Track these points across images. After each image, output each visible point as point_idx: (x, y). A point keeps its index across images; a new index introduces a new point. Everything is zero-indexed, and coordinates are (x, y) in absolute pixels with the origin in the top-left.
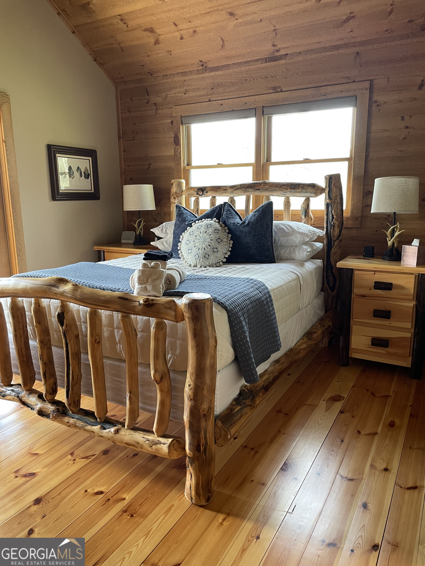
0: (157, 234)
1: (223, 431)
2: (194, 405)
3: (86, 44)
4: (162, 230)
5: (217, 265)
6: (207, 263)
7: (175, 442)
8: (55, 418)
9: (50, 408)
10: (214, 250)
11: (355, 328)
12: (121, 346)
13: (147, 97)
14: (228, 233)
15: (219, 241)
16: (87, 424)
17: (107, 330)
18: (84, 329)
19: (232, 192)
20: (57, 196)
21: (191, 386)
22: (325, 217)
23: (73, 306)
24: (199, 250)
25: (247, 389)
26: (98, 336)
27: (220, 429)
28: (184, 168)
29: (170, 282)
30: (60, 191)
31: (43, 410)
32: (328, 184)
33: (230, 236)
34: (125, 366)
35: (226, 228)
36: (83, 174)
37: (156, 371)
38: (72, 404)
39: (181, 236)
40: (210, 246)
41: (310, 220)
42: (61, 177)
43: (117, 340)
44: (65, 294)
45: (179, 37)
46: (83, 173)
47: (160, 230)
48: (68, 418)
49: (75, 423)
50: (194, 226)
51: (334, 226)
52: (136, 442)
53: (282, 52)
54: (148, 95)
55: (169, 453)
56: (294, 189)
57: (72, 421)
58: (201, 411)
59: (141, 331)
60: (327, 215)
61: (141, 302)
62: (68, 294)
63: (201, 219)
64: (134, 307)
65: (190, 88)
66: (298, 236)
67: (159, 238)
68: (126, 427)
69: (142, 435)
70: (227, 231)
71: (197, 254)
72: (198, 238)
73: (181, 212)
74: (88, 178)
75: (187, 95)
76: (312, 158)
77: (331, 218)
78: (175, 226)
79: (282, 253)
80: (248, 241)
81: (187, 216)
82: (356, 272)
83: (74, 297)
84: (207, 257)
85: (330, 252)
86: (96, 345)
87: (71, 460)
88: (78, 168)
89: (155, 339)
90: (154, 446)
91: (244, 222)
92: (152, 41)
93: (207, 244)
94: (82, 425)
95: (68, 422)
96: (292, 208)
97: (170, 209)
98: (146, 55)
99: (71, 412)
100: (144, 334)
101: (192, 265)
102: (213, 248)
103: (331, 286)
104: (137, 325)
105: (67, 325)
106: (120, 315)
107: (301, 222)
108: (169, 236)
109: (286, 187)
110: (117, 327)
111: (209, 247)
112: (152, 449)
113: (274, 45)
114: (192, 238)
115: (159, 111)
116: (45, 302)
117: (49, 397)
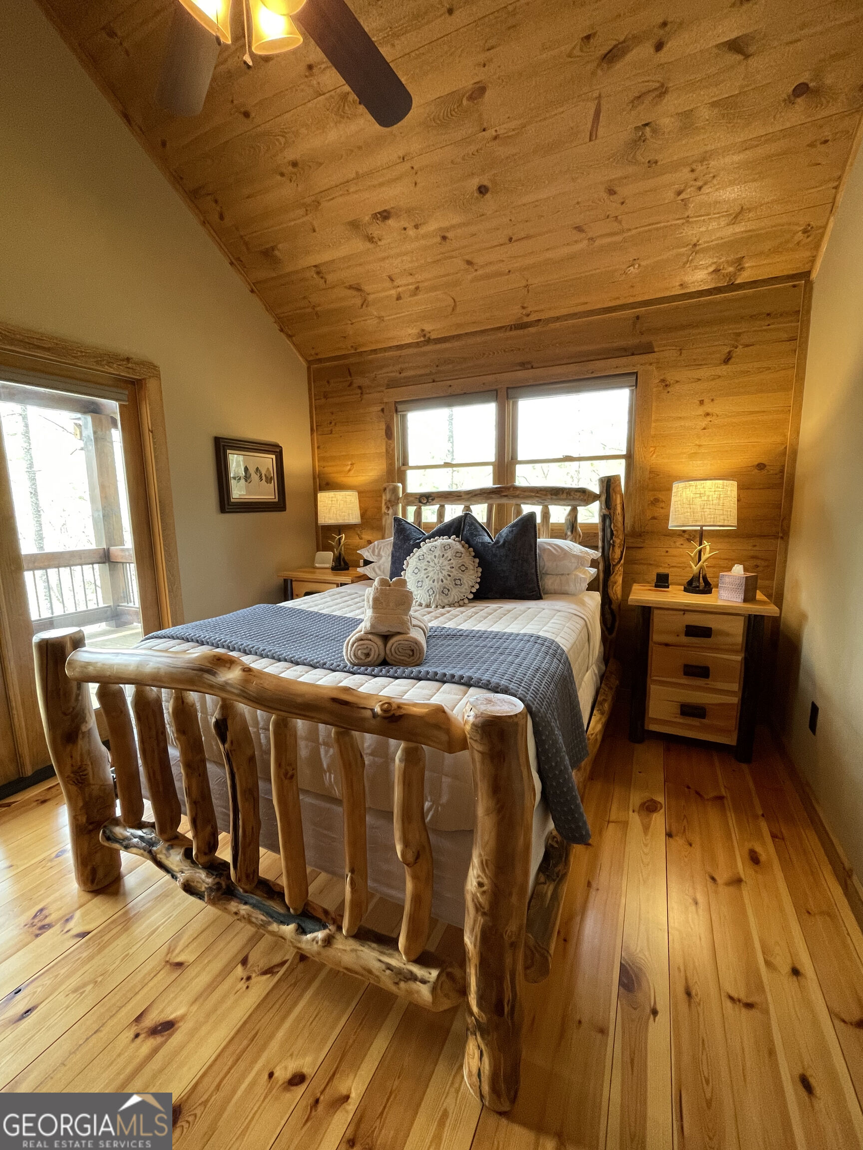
0: (367, 556)
1: (537, 955)
2: (490, 924)
3: (270, 307)
4: (373, 552)
5: (460, 603)
6: (446, 601)
7: (444, 978)
8: (213, 902)
9: (203, 879)
10: (457, 582)
11: (654, 690)
12: (332, 776)
13: (349, 378)
14: (474, 557)
15: (463, 568)
16: (270, 919)
17: (307, 746)
18: (263, 741)
19: (468, 500)
20: (226, 507)
21: (485, 888)
22: (600, 534)
23: (244, 708)
24: (434, 582)
25: (557, 842)
26: (290, 765)
27: (532, 952)
28: (399, 468)
29: (413, 651)
30: (232, 500)
31: (192, 884)
32: (605, 488)
33: (477, 560)
34: (340, 811)
35: (471, 549)
36: (264, 478)
37: (406, 844)
38: (244, 879)
39: (405, 562)
40: (449, 576)
41: (578, 537)
42: (233, 483)
43: (325, 766)
44: (228, 688)
45: (395, 296)
46: (263, 475)
47: (370, 551)
48: (236, 904)
49: (249, 916)
50: (425, 547)
51: (614, 546)
52: (364, 969)
53: (533, 317)
54: (350, 375)
55: (433, 1002)
56: (556, 495)
57: (244, 909)
58: (506, 937)
59: (371, 754)
60: (604, 530)
61: (378, 709)
62: (234, 688)
63: (432, 536)
64: (363, 719)
65: (407, 365)
66: (573, 560)
67: (367, 563)
68: (344, 932)
69: (375, 954)
70: (473, 554)
71: (432, 588)
72: (432, 564)
73: (401, 527)
74: (271, 483)
75: (403, 375)
76: (575, 455)
77: (609, 535)
78: (394, 546)
79: (550, 583)
80: (505, 569)
81: (410, 533)
82: (656, 612)
83: (245, 695)
84: (446, 591)
85: (608, 581)
86: (286, 782)
87: (242, 979)
88: (257, 469)
89: (404, 782)
90: (402, 985)
91: (497, 542)
92: (359, 301)
93: (445, 573)
94: (262, 920)
95: (236, 913)
96: (553, 520)
97: (382, 523)
98: (350, 322)
99: (241, 890)
100: (376, 759)
101: (424, 604)
102: (455, 580)
103: (609, 626)
104: (363, 743)
105: (232, 743)
106: (333, 730)
107: (565, 539)
108: (383, 559)
109: (544, 493)
110: (324, 742)
111: (449, 578)
112: (399, 989)
113: (523, 308)
114: (423, 565)
115: (365, 396)
116: (193, 697)
117: (204, 859)
